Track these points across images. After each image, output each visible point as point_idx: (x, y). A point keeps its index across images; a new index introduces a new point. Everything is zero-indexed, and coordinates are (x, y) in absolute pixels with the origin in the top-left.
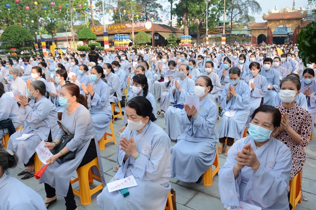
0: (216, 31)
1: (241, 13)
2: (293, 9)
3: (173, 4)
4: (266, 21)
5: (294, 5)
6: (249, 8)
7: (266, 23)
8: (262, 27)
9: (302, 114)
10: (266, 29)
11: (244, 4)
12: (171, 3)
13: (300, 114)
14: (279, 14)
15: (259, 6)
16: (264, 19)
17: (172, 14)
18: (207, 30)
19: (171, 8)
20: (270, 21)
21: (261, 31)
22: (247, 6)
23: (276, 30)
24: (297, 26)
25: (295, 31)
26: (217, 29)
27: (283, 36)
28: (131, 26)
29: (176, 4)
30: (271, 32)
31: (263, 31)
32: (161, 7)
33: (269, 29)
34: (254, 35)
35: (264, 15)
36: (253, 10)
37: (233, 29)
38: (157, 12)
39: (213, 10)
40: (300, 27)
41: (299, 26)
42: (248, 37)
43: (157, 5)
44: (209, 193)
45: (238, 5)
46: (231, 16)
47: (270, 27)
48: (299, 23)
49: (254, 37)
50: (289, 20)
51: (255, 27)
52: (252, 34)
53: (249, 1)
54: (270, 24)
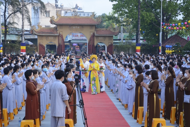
7: (56, 28)
8: (51, 33)
10: (56, 36)
16: (52, 22)
20: (60, 25)
21: (50, 38)
23: (69, 37)
24: (92, 33)
30: (63, 40)
31: (52, 38)
33: (60, 36)
34: (42, 43)
40: (96, 35)
41: (94, 34)
47: (61, 33)
48: (93, 30)
49: (41, 46)
50: (82, 26)
51: (43, 32)
52: (39, 41)
54: (60, 30)
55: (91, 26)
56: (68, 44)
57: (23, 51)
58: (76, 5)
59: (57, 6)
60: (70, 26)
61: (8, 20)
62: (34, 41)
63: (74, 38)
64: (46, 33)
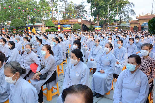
0: (113, 24)
1: (125, 15)
2: (152, 14)
3: (92, 11)
4: (138, 20)
5: (152, 12)
7: (138, 21)
8: (136, 22)
9: (152, 61)
11: (127, 11)
12: (91, 10)
13: (151, 61)
14: (144, 16)
15: (134, 12)
16: (137, 18)
17: (91, 15)
18: (108, 23)
19: (91, 13)
21: (135, 24)
22: (128, 12)
26: (113, 23)
28: (72, 21)
30: (140, 25)
31: (136, 24)
32: (86, 12)
33: (139, 23)
34: (132, 27)
35: (137, 16)
36: (131, 14)
37: (121, 23)
38: (84, 14)
39: (112, 14)
42: (129, 27)
43: (84, 11)
44: (108, 98)
45: (124, 12)
46: (120, 17)
47: (140, 22)
51: (132, 22)
53: (129, 10)
54: (140, 21)
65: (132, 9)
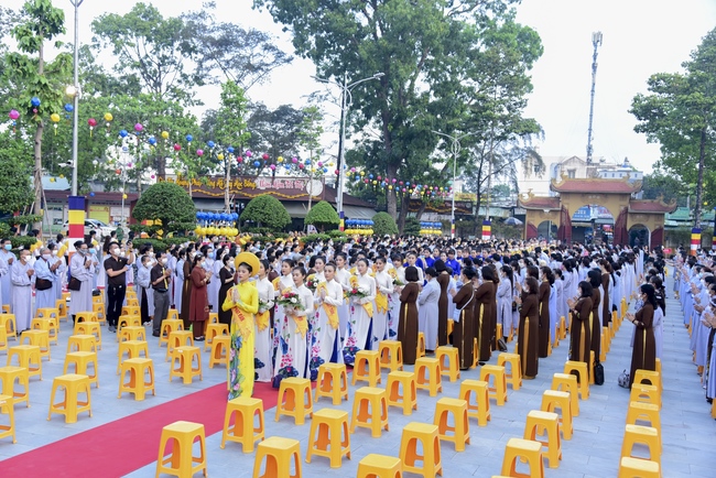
0: (441, 208)
4: (557, 194)
5: (589, 154)
6: (518, 164)
7: (558, 198)
10: (558, 211)
14: (582, 181)
16: (553, 189)
20: (565, 194)
22: (513, 158)
23: (578, 212)
24: (622, 208)
25: (619, 219)
27: (582, 224)
29: (357, 142)
30: (569, 218)
31: (550, 214)
33: (563, 211)
34: (532, 223)
35: (553, 181)
36: (526, 168)
39: (435, 161)
40: (630, 210)
41: (627, 209)
42: (511, 223)
46: (477, 176)
47: (566, 206)
48: (626, 203)
49: (531, 226)
50: (605, 195)
51: (534, 205)
52: (527, 219)
53: (517, 148)
54: (566, 201)
55: (623, 195)
56: (589, 224)
57: (486, 233)
58: (626, 160)
59: (589, 162)
60: (584, 194)
61: (484, 185)
62: (522, 218)
63: (601, 215)
64: (536, 206)
65: (528, 145)
